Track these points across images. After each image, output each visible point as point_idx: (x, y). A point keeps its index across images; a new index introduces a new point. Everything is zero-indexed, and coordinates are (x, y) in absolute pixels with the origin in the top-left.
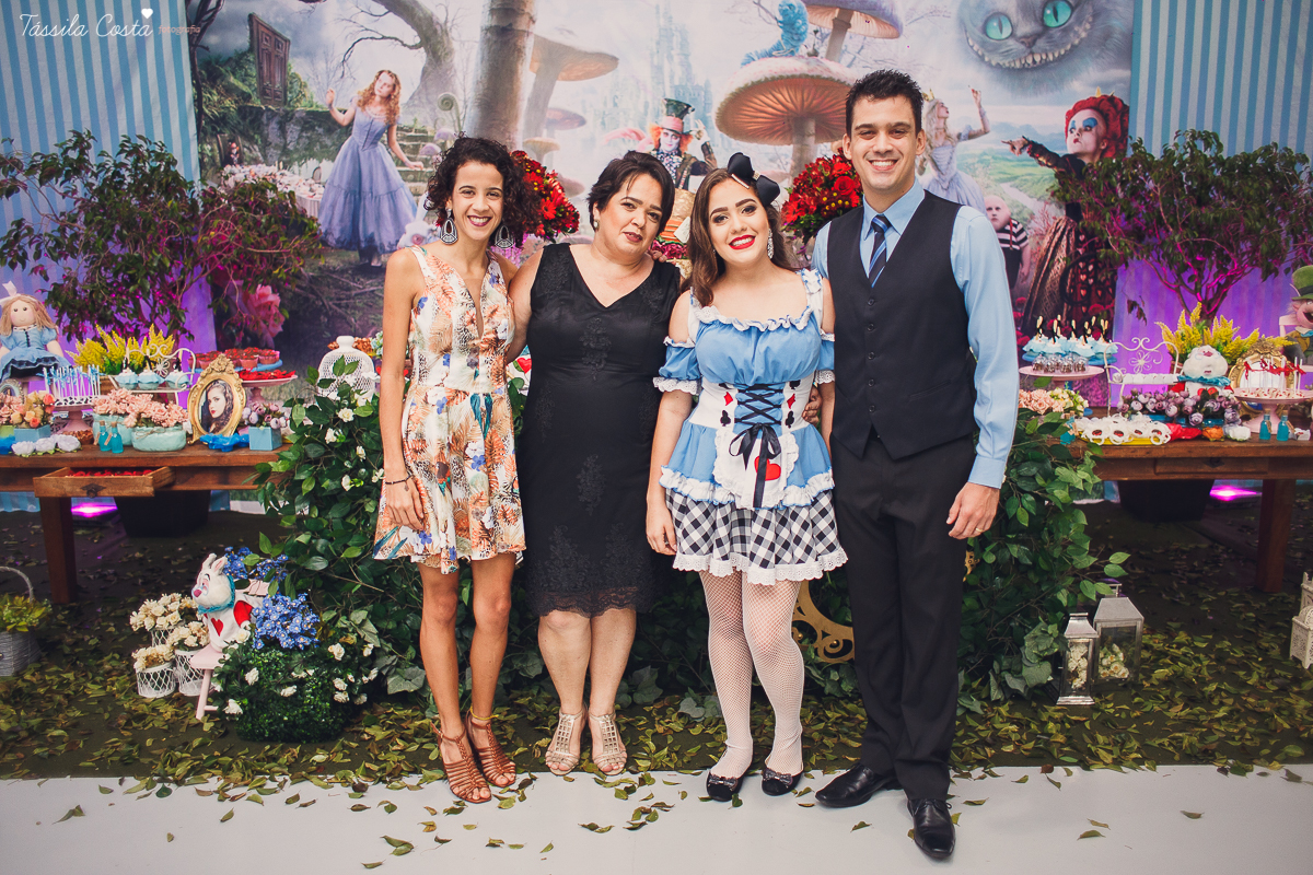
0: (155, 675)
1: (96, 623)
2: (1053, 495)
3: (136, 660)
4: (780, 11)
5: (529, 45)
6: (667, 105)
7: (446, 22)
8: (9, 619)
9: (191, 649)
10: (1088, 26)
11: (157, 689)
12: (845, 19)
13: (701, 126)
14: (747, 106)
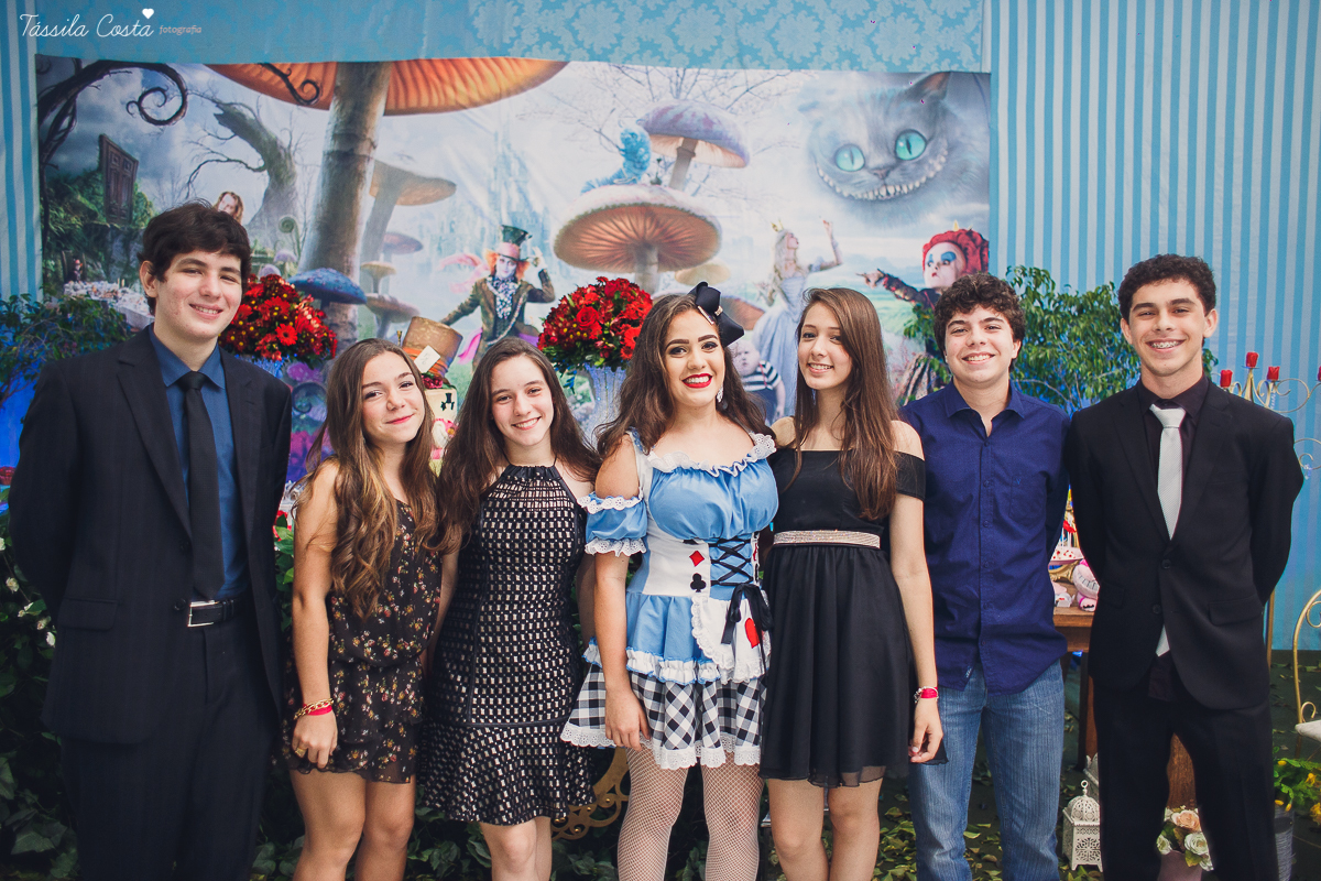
4: (622, 139)
5: (369, 170)
6: (504, 232)
7: (290, 146)
10: (943, 159)
12: (689, 148)
14: (588, 234)
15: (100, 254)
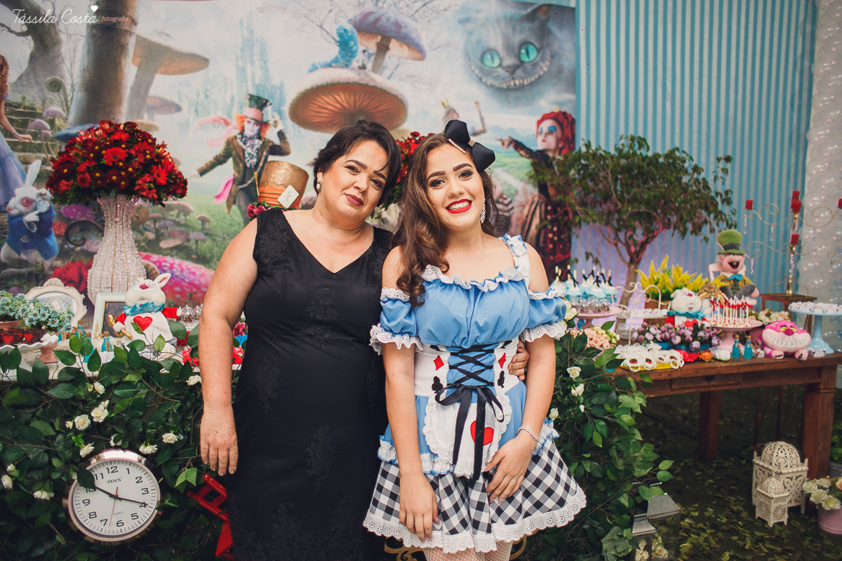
2: (621, 420)
4: (338, 33)
5: (131, 43)
6: (250, 99)
12: (385, 43)
13: (277, 117)
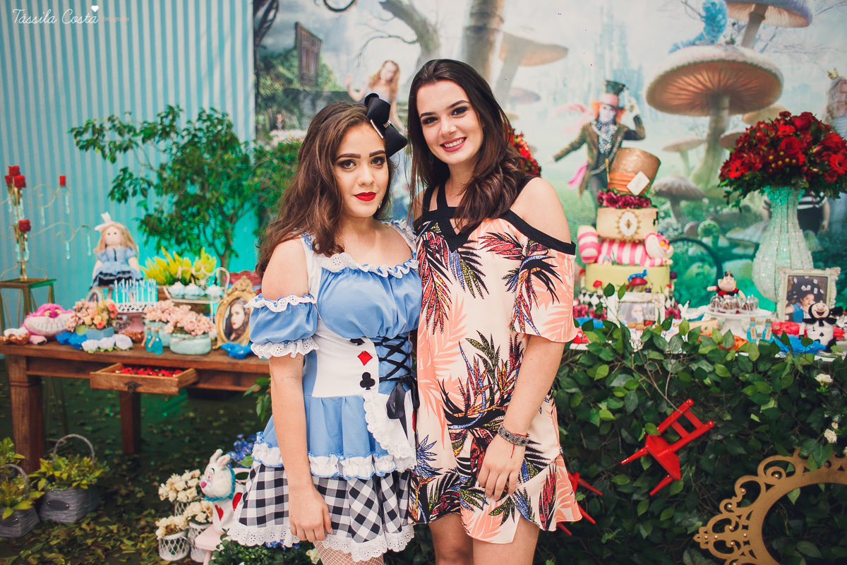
0: (172, 542)
1: (147, 476)
3: (158, 528)
4: (704, 8)
5: (498, 40)
6: (607, 85)
7: (437, 23)
8: (75, 477)
9: (200, 524)
11: (173, 553)
14: (674, 86)
15: (296, 110)
